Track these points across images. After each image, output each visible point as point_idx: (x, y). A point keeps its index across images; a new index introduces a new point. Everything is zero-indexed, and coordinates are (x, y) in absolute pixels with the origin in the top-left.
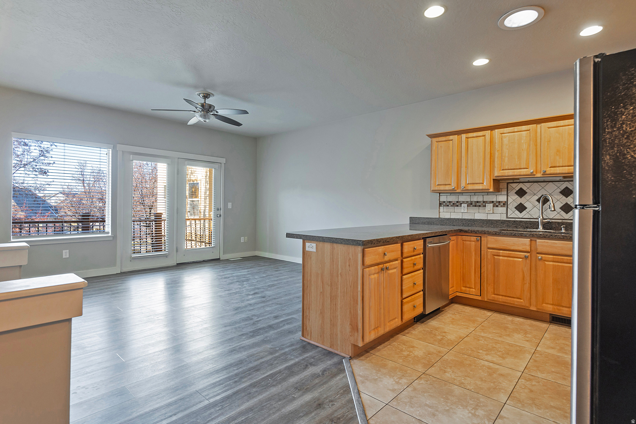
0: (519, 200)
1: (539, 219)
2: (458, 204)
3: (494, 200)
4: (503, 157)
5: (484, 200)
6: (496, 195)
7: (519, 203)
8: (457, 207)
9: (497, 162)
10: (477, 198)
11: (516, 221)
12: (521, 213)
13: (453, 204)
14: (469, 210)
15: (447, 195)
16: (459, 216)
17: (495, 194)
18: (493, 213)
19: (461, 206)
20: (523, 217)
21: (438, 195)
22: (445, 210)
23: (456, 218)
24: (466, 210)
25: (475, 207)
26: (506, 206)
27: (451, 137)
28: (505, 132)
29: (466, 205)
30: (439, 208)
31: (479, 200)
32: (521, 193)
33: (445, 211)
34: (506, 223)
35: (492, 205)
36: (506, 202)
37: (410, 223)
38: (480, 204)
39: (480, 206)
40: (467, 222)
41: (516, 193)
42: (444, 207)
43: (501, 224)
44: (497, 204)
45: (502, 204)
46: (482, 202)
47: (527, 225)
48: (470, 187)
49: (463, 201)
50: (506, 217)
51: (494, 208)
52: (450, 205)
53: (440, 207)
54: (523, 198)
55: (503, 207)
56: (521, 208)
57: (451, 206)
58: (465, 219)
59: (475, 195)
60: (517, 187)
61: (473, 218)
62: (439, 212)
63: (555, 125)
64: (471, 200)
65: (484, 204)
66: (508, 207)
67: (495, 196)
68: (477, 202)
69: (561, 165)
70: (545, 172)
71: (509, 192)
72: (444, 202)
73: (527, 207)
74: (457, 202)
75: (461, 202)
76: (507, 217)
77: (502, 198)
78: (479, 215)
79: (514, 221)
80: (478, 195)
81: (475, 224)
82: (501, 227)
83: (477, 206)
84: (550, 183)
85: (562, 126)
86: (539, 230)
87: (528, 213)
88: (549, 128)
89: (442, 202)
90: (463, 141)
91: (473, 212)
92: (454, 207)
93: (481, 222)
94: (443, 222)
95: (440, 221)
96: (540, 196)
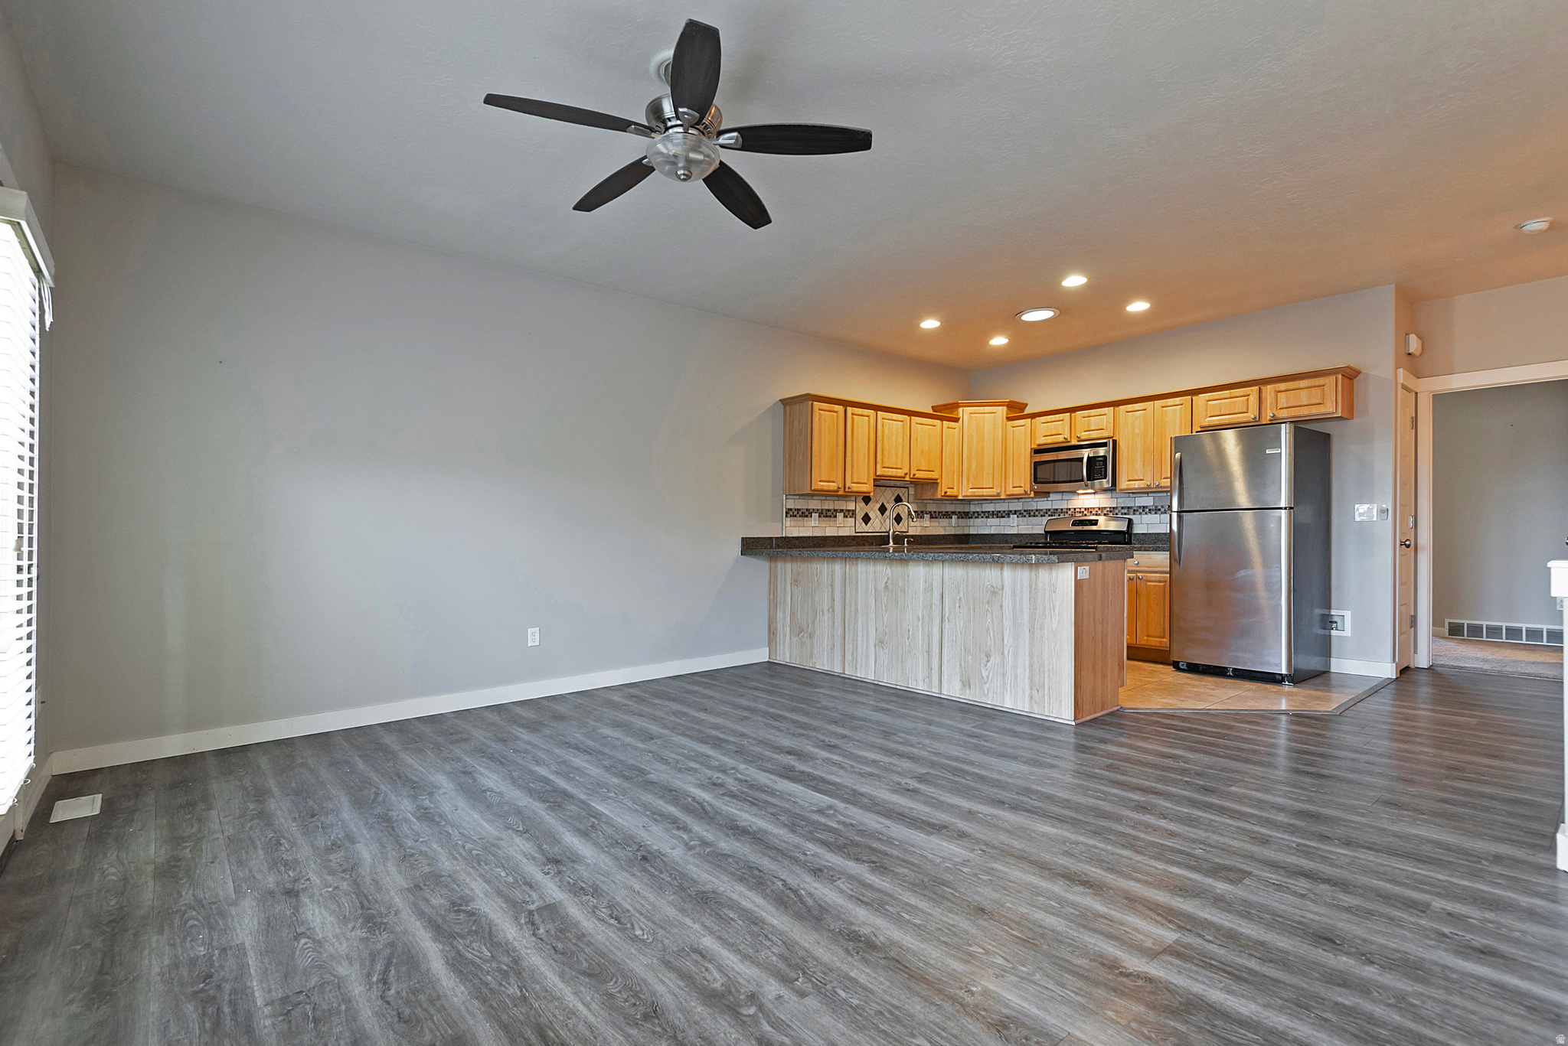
0: (865, 509)
2: (807, 513)
3: (844, 508)
4: (884, 451)
5: (836, 508)
7: (865, 513)
8: (807, 518)
9: (879, 456)
10: (828, 504)
12: (867, 525)
13: (802, 513)
14: (820, 523)
15: (795, 499)
16: (810, 533)
18: (844, 527)
19: (811, 516)
20: (869, 531)
22: (793, 524)
23: (806, 535)
24: (818, 522)
25: (826, 518)
26: (854, 516)
27: (837, 408)
29: (817, 514)
30: (786, 520)
31: (830, 508)
32: (866, 499)
34: (856, 540)
35: (842, 515)
36: (854, 511)
38: (831, 513)
39: (831, 517)
40: (819, 541)
41: (862, 499)
42: (791, 518)
43: (852, 541)
44: (847, 514)
45: (851, 514)
46: (833, 511)
47: (874, 541)
48: (855, 487)
50: (855, 532)
51: (845, 519)
52: (798, 515)
53: (787, 518)
54: (868, 506)
56: (867, 519)
57: (800, 516)
58: (817, 537)
59: (826, 499)
61: (824, 535)
62: (785, 527)
64: (823, 508)
65: (835, 513)
66: (856, 517)
67: (845, 501)
68: (828, 510)
69: (924, 469)
72: (791, 510)
73: (871, 518)
74: (807, 510)
75: (812, 511)
77: (851, 506)
78: (830, 529)
79: (863, 536)
80: (829, 500)
81: (826, 543)
82: (851, 546)
83: (829, 517)
84: (888, 488)
85: (924, 425)
86: (890, 546)
87: (872, 525)
88: (916, 424)
89: (789, 509)
90: (849, 417)
91: (825, 526)
92: (803, 518)
93: (833, 540)
94: (790, 543)
95: (787, 542)
96: (881, 504)
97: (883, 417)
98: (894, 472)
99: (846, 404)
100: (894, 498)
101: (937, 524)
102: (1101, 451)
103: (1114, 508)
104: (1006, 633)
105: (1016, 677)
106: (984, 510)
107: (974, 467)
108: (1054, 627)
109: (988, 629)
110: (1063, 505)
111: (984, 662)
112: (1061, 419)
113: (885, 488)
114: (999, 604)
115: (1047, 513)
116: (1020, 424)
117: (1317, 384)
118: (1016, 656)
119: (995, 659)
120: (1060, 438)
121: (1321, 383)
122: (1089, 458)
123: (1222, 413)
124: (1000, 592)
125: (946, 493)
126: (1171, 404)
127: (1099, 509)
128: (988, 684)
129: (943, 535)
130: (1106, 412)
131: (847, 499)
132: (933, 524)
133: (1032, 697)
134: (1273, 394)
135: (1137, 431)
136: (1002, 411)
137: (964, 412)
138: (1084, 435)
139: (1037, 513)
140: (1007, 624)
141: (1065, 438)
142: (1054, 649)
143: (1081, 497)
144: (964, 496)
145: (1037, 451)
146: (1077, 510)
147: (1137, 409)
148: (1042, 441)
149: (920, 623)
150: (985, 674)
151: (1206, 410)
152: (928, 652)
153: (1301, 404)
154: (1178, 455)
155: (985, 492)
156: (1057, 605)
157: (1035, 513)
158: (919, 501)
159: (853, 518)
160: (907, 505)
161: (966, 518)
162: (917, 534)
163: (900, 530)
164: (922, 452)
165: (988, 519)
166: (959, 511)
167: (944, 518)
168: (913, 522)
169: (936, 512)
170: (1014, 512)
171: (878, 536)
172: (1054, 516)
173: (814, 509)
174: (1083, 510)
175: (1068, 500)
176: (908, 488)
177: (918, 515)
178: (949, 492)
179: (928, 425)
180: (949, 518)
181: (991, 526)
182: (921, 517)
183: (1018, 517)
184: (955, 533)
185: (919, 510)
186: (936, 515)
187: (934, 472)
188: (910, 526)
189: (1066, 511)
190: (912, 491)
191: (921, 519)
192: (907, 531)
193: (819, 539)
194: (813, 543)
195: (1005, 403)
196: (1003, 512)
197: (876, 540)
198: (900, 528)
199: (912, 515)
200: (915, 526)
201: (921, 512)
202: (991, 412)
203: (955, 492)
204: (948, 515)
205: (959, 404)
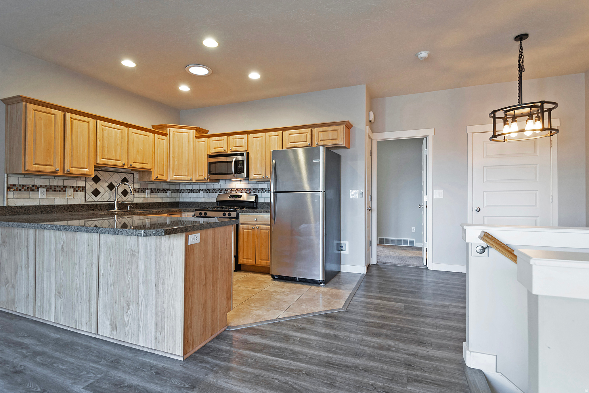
0: (95, 186)
1: (115, 201)
2: (34, 188)
3: (74, 185)
5: (65, 185)
6: (76, 180)
7: (95, 189)
8: (33, 192)
9: (99, 151)
10: (58, 182)
12: (96, 197)
13: (28, 188)
14: (48, 195)
15: (19, 177)
16: (36, 203)
18: (74, 198)
19: (38, 191)
20: (98, 201)
23: (31, 205)
24: (45, 195)
25: (55, 192)
26: (84, 191)
27: (54, 111)
28: (105, 125)
29: (45, 189)
30: (7, 194)
31: (59, 185)
32: (96, 180)
33: (17, 197)
34: (86, 207)
35: (72, 189)
36: (84, 187)
38: (60, 189)
39: (60, 191)
40: (47, 208)
41: (92, 179)
42: (14, 192)
43: (81, 208)
44: (77, 189)
45: (81, 189)
46: (63, 187)
47: (101, 208)
48: (75, 171)
49: (40, 185)
50: (84, 202)
51: (74, 193)
53: (9, 192)
54: (98, 184)
56: (96, 193)
57: (25, 190)
58: (44, 206)
59: (55, 179)
60: (94, 174)
61: (52, 204)
63: (137, 132)
64: (51, 184)
65: (64, 189)
66: (86, 192)
67: (75, 181)
68: (57, 186)
69: (139, 162)
70: (132, 165)
72: (14, 185)
73: (101, 192)
74: (33, 186)
75: (39, 187)
76: (86, 202)
77: (81, 184)
78: (59, 200)
79: (92, 205)
80: (58, 179)
81: (55, 210)
82: (81, 211)
83: (57, 191)
84: (116, 173)
85: (140, 134)
86: (115, 210)
87: (101, 197)
88: (133, 133)
89: (11, 185)
90: (67, 120)
91: (53, 197)
92: (28, 192)
93: (62, 207)
94: (13, 211)
95: (9, 210)
96: (109, 183)
97: (103, 124)
98: (113, 162)
100: (121, 179)
101: (156, 196)
102: (240, 158)
103: (249, 189)
104: (140, 287)
105: (147, 322)
106: (187, 188)
107: (176, 163)
108: (172, 283)
109: (129, 284)
110: (226, 187)
111: (126, 309)
112: (223, 139)
113: (113, 173)
114: (136, 265)
115: (218, 191)
116: (202, 141)
117: (335, 129)
118: (146, 306)
119: (133, 307)
120: (222, 150)
121: (337, 129)
122: (235, 161)
123: (296, 141)
124: (137, 254)
125: (157, 177)
126: (273, 135)
127: (243, 189)
128: (128, 327)
129: (160, 203)
130: (244, 137)
131: (76, 179)
132: (153, 196)
133: (156, 338)
134: (317, 132)
135: (258, 148)
136: (193, 133)
137: (170, 131)
138: (234, 149)
139: (213, 191)
140: (141, 279)
141: (224, 150)
142: (171, 300)
143: (234, 183)
144: (170, 180)
145: (210, 156)
146: (232, 190)
147: (258, 136)
148: (213, 151)
149: (84, 278)
150: (126, 319)
151: (289, 139)
152: (89, 301)
153: (329, 139)
154: (274, 161)
155: (183, 178)
156: (174, 265)
157: (212, 191)
158: (142, 182)
159: (83, 192)
160: (132, 184)
161: (177, 193)
162: (141, 202)
163: (125, 200)
164: (138, 151)
165: (189, 194)
166: (172, 188)
167: (161, 192)
168: (137, 195)
169: (155, 189)
170: (202, 190)
171: (107, 204)
172: (222, 192)
173: (42, 185)
174: (235, 190)
175: (228, 184)
176: (133, 174)
177: (141, 190)
178: (160, 177)
179: (143, 135)
180: (165, 192)
181: (190, 197)
182: (144, 192)
183: (204, 192)
184: (170, 201)
185: (142, 187)
186: (155, 191)
187: (148, 164)
188: (134, 197)
189: (227, 190)
190: (136, 176)
191: (144, 193)
192: (132, 200)
193: (47, 207)
194: (40, 210)
195: (196, 128)
196: (196, 190)
197: (103, 207)
198: (125, 199)
199: (136, 190)
200: (139, 197)
201: (144, 189)
202: (187, 132)
203: (164, 177)
204: (164, 191)
205: (167, 126)
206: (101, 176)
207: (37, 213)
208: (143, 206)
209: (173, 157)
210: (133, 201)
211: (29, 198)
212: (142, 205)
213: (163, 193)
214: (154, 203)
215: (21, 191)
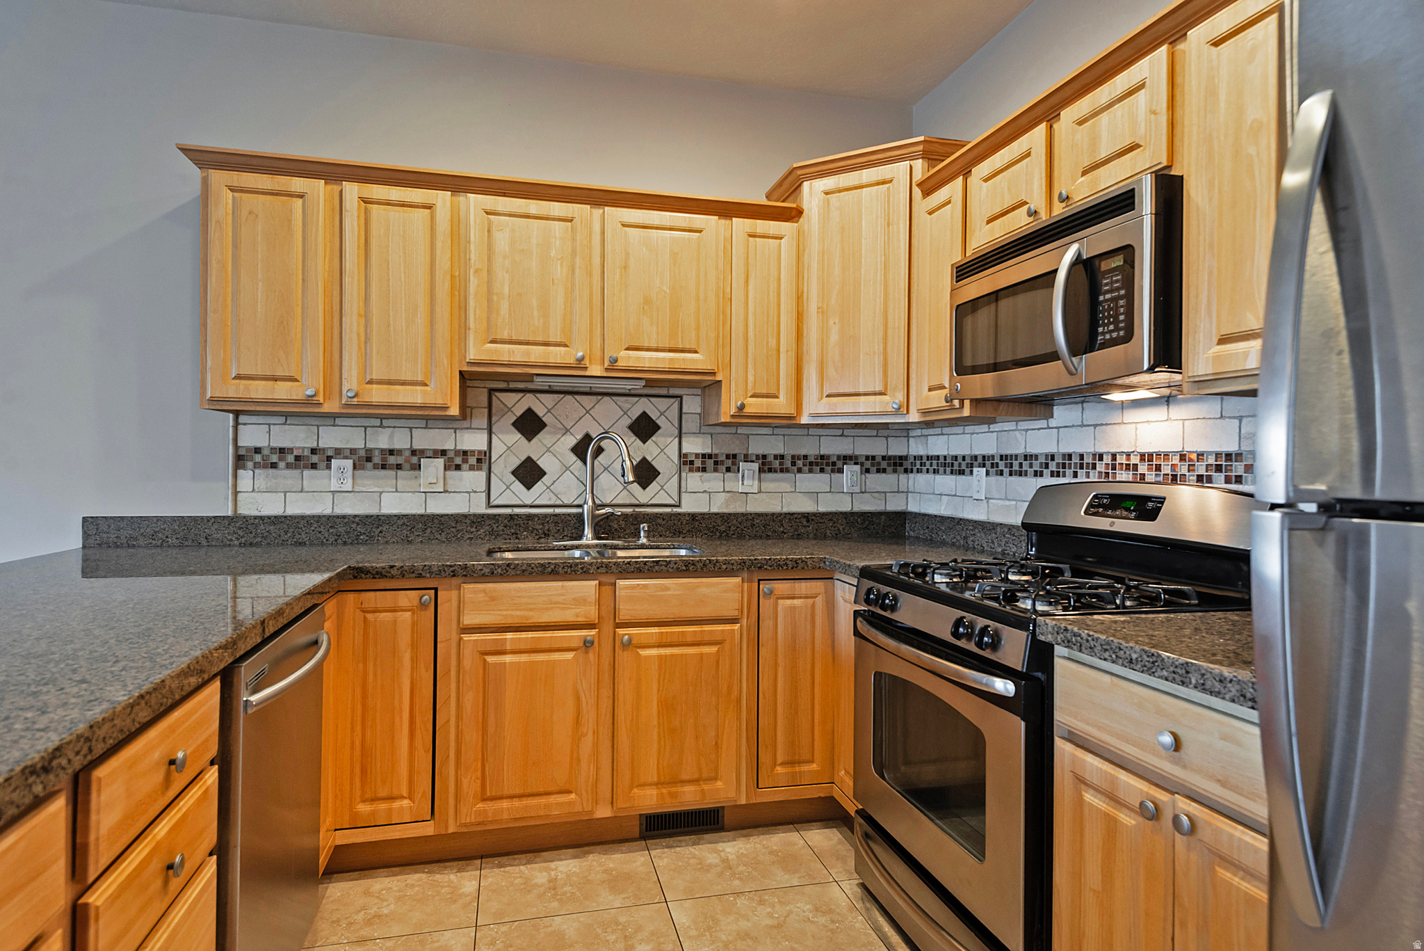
0: (524, 448)
1: (586, 506)
2: (315, 459)
3: (449, 446)
4: (495, 298)
5: (415, 447)
6: (455, 430)
7: (523, 458)
8: (313, 471)
9: (475, 311)
10: (391, 437)
11: (517, 515)
12: (529, 488)
13: (297, 458)
14: (359, 482)
15: (269, 425)
16: (322, 507)
17: (450, 426)
18: (445, 491)
19: (329, 467)
20: (536, 503)
21: (231, 423)
22: (261, 483)
23: (308, 512)
24: (350, 481)
25: (383, 472)
26: (485, 466)
27: (298, 184)
28: (500, 209)
29: (349, 463)
30: (235, 476)
31: (397, 446)
32: (530, 425)
33: (263, 487)
34: (488, 522)
35: (440, 462)
36: (485, 453)
37: (84, 547)
38: (400, 460)
39: (400, 469)
40: (354, 526)
41: (514, 424)
42: (257, 471)
43: (472, 527)
44: (458, 461)
45: (473, 461)
46: (407, 453)
47: (546, 528)
48: (378, 395)
49: (336, 449)
50: (485, 505)
51: (450, 473)
52: (282, 465)
53: (241, 472)
54: (535, 440)
55: (477, 470)
56: (529, 473)
57: (288, 466)
58: (344, 517)
59: (381, 426)
60: (519, 404)
61: (373, 511)
62: (236, 493)
63: (641, 221)
64: (370, 445)
65: (414, 460)
66: (492, 469)
67: (453, 430)
68: (391, 452)
69: (654, 345)
70: (616, 361)
71: (494, 419)
72: (258, 450)
73: (545, 470)
74: (314, 451)
75: (330, 453)
76: (489, 505)
77: (474, 441)
78: (397, 498)
79: (511, 517)
80: (394, 427)
81: (381, 532)
82: (471, 539)
83: (391, 467)
84: (606, 399)
85: (657, 228)
86: (584, 541)
87: (548, 488)
88: (624, 225)
89: (248, 449)
90: (348, 208)
91: (376, 489)
92: (298, 471)
93: (404, 524)
94: (251, 533)
95: (240, 528)
96: (579, 437)
97: (489, 208)
98: (536, 354)
99: (334, 173)
100: (629, 422)
101: (786, 487)
102: (1108, 233)
103: (1229, 456)
110: (1080, 444)
112: (1027, 146)
113: (594, 398)
115: (1047, 466)
116: (944, 199)
125: (742, 407)
127: (1183, 457)
129: (807, 517)
130: (1147, 71)
131: (456, 425)
132: (770, 486)
136: (909, 173)
137: (812, 193)
139: (1026, 465)
143: (1132, 416)
145: (964, 271)
146: (1120, 459)
148: (984, 237)
155: (867, 406)
157: (1021, 465)
158: (719, 429)
159: (481, 470)
160: (677, 439)
161: (895, 471)
162: (714, 510)
163: (643, 500)
164: (647, 301)
165: (938, 477)
166: (870, 453)
167: (811, 471)
168: (694, 480)
169: (782, 457)
170: (980, 460)
171: (569, 515)
172: (1064, 476)
173: (340, 449)
174: (1135, 460)
175: (1095, 426)
176: (681, 397)
177: (716, 463)
178: (755, 406)
179: (671, 229)
180: (833, 471)
181: (941, 495)
182: (728, 470)
183: (988, 474)
184: (855, 509)
185: (721, 450)
186: (781, 464)
187: (696, 352)
188: (683, 489)
189: (1090, 461)
190: (692, 405)
191: (728, 475)
192: (673, 502)
193: (353, 522)
194: (331, 531)
195: (921, 147)
196: (960, 460)
197: (552, 526)
198: (643, 496)
199: (692, 462)
200: (705, 491)
201: (728, 457)
202: (880, 178)
203: (781, 405)
204: (828, 465)
205: (800, 172)
206: (549, 411)
207: (322, 542)
208: (722, 528)
209: (822, 311)
210: (679, 506)
211: (301, 491)
212: (719, 522)
213: (822, 475)
214: (773, 514)
215: (276, 467)
